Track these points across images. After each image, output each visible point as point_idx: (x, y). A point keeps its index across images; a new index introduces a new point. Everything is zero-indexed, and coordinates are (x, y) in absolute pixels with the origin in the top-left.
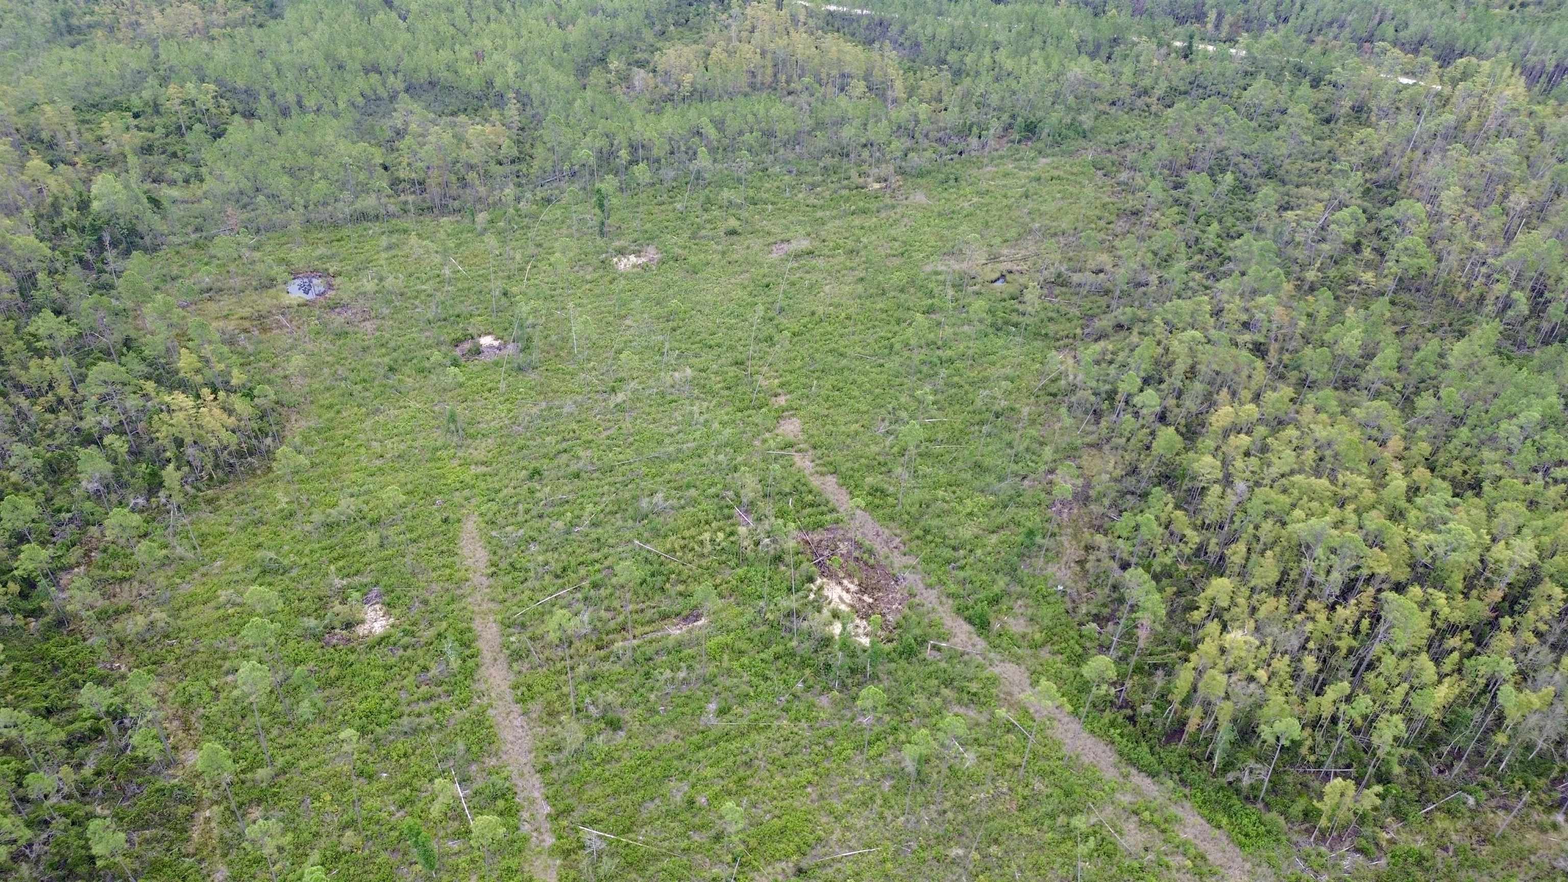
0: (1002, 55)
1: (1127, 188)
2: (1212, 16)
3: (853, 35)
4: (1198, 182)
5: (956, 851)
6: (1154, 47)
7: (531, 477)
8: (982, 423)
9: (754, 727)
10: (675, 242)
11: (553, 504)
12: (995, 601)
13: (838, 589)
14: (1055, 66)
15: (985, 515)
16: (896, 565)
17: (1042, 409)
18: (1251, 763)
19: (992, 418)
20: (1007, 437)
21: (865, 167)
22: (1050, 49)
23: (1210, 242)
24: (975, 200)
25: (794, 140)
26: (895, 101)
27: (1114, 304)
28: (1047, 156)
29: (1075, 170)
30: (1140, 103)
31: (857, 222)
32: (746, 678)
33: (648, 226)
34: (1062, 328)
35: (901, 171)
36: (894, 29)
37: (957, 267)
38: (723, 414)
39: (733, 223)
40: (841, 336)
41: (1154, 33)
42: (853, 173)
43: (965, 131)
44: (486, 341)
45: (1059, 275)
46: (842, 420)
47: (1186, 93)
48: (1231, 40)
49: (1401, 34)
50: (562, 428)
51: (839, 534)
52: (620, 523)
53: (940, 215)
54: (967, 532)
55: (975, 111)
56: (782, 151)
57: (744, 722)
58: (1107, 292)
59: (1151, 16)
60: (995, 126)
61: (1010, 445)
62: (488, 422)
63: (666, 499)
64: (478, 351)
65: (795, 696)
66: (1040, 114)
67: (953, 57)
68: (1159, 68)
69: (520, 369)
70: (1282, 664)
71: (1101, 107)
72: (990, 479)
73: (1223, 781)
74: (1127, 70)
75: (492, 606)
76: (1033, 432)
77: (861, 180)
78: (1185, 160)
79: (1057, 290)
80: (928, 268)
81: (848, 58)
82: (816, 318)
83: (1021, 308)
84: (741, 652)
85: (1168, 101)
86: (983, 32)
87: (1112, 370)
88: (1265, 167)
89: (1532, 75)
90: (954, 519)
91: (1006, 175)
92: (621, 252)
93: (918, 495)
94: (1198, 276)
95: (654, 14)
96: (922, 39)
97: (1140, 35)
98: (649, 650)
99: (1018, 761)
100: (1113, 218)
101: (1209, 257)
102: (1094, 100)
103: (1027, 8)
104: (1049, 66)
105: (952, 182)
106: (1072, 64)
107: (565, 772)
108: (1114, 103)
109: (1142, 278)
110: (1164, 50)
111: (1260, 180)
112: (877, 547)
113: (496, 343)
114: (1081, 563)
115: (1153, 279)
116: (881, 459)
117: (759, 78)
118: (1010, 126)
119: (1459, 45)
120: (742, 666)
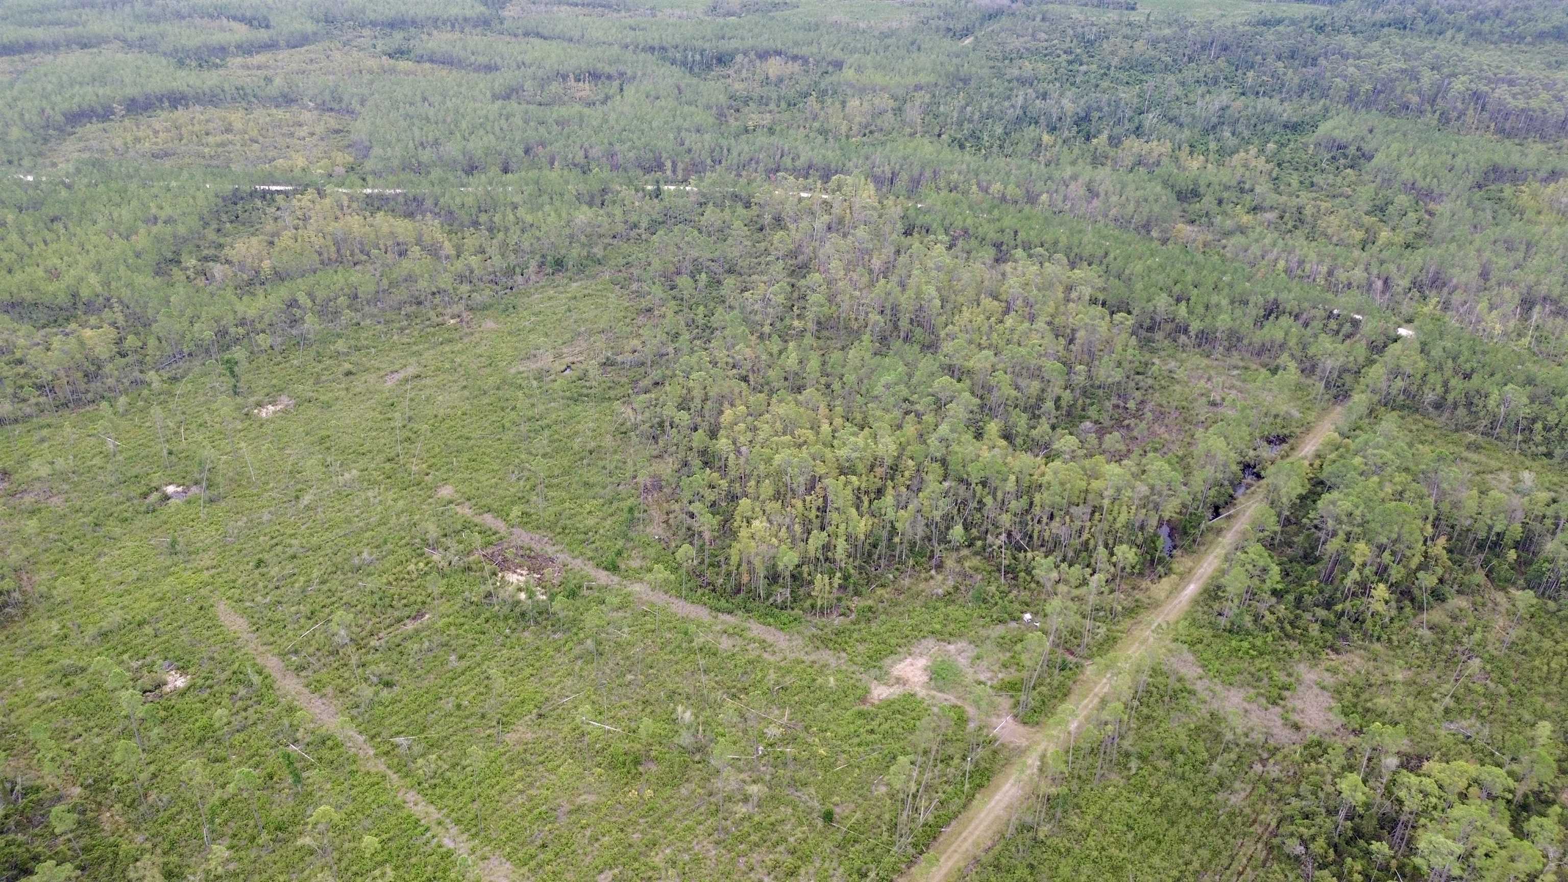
0: (521, 212)
1: (639, 294)
2: (669, 164)
3: (393, 211)
4: (683, 281)
5: (629, 677)
6: (633, 192)
7: (258, 566)
8: (582, 459)
9: (485, 658)
10: (305, 389)
11: (284, 578)
12: (619, 553)
13: (515, 576)
14: (564, 215)
15: (600, 510)
16: (550, 553)
17: (619, 442)
18: (780, 590)
19: (588, 454)
20: (601, 463)
21: (439, 309)
22: (558, 204)
23: (701, 321)
24: (532, 319)
25: (375, 299)
26: (447, 257)
27: (649, 370)
28: (576, 281)
29: (600, 287)
30: (633, 234)
31: (447, 348)
32: (470, 636)
33: (274, 381)
34: (619, 391)
35: (470, 309)
36: (429, 203)
37: (533, 366)
38: (391, 495)
39: (347, 366)
40: (463, 427)
41: (630, 182)
42: (432, 314)
43: (510, 272)
44: (171, 489)
45: (608, 359)
46: (484, 478)
47: (663, 222)
48: (685, 181)
49: (797, 163)
50: (267, 531)
51: (505, 545)
52: (342, 577)
53: (509, 333)
54: (591, 522)
55: (513, 257)
56: (366, 308)
57: (478, 658)
58: (643, 364)
59: (625, 170)
60: (533, 265)
61: (604, 468)
62: (202, 541)
63: (371, 554)
64: (167, 498)
65: (507, 637)
66: (563, 252)
67: (483, 218)
68: (640, 208)
69: (211, 501)
70: (783, 533)
71: (606, 241)
72: (598, 489)
73: (768, 603)
74: (618, 211)
75: (265, 648)
76: (617, 457)
77: (440, 319)
78: (673, 269)
79: (609, 369)
80: (513, 371)
81: (400, 230)
82: (440, 418)
83: (588, 384)
84: (463, 624)
85: (652, 230)
86: (501, 197)
87: (658, 409)
88: (727, 267)
89: (878, 181)
90: (579, 518)
91: (550, 298)
92: (259, 405)
93: (552, 510)
94: (698, 342)
95: (206, 215)
96: (454, 208)
97: (621, 185)
98: (397, 640)
99: (653, 627)
100: (634, 316)
101: (704, 330)
102: (600, 236)
103: (530, 174)
104: (560, 216)
105: (511, 310)
106: (577, 212)
107: (367, 716)
108: (614, 237)
109: (664, 351)
110: (640, 194)
111: (726, 275)
112: (533, 545)
113: (180, 489)
114: (666, 522)
115: (671, 350)
116: (520, 495)
117: (326, 255)
118: (543, 263)
119: (833, 166)
120: (465, 631)
